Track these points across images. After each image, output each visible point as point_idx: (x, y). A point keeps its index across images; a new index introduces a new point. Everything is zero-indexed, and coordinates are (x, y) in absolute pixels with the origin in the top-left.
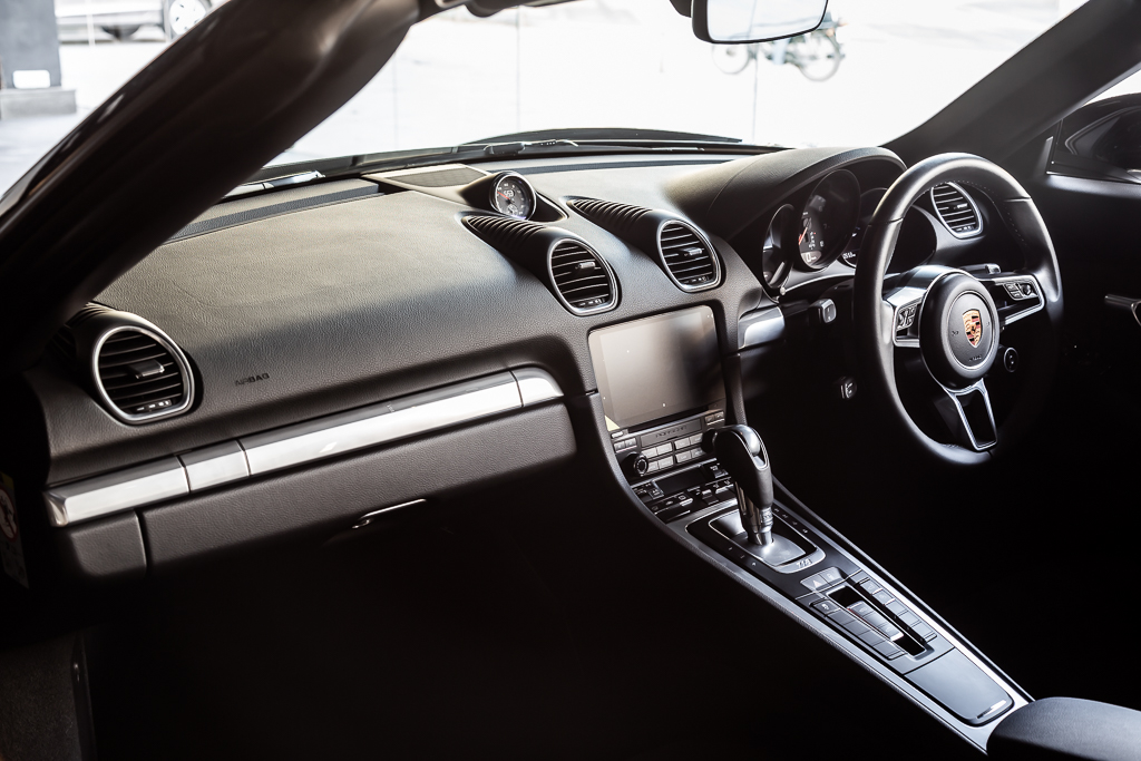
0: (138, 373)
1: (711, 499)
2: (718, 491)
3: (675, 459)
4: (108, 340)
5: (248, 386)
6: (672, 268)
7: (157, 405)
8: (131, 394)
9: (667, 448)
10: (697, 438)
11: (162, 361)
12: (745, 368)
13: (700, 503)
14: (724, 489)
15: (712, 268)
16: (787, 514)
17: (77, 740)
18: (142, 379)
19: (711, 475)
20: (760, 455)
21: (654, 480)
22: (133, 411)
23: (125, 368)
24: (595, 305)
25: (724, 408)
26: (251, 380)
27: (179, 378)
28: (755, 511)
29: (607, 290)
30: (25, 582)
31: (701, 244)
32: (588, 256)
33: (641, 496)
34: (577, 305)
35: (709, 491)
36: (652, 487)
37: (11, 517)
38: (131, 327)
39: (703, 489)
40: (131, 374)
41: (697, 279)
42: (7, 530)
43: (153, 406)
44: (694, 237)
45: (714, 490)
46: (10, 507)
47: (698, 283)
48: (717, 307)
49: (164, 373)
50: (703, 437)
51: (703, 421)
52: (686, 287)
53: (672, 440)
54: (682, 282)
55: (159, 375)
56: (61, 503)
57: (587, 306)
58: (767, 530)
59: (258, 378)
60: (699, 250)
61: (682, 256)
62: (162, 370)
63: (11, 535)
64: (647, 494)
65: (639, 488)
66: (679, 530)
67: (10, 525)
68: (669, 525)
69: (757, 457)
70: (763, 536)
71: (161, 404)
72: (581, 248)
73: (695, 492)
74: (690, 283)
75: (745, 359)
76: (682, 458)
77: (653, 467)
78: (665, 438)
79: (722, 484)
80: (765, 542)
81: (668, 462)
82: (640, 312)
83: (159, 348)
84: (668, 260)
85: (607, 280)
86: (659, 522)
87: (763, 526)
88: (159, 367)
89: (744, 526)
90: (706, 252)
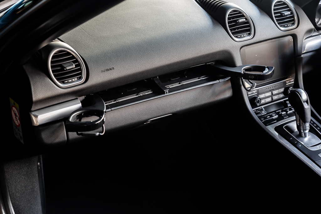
0: (65, 68)
1: (285, 116)
2: (289, 112)
3: (272, 99)
4: (55, 54)
5: (106, 73)
6: (277, 20)
7: (72, 80)
8: (62, 76)
9: (269, 94)
10: (282, 90)
11: (74, 62)
12: (304, 61)
13: (281, 118)
14: (291, 111)
15: (294, 20)
16: (316, 124)
17: (39, 192)
18: (66, 70)
19: (286, 106)
20: (307, 102)
21: (263, 107)
22: (63, 83)
23: (61, 65)
24: (244, 37)
25: (294, 78)
26: (107, 70)
27: (80, 69)
28: (303, 124)
29: (249, 30)
30: (22, 141)
31: (290, 10)
32: (243, 16)
33: (257, 114)
34: (237, 37)
35: (285, 113)
36: (262, 110)
37: (18, 118)
38: (63, 49)
39: (282, 111)
40: (63, 68)
41: (287, 25)
42: (16, 122)
43: (70, 81)
44: (288, 7)
45: (287, 112)
46: (17, 114)
47: (287, 26)
48: (294, 37)
49: (75, 68)
50: (285, 90)
51: (285, 83)
52: (282, 28)
53: (271, 91)
54: (281, 26)
55: (73, 68)
56: (36, 117)
57: (241, 37)
58: (307, 131)
59: (110, 69)
60: (289, 13)
61: (282, 15)
62: (74, 66)
63: (18, 124)
64: (260, 113)
65: (257, 110)
66: (271, 129)
67: (17, 120)
68: (267, 127)
69: (305, 103)
70: (305, 134)
71: (74, 80)
72: (240, 13)
73: (279, 112)
74: (284, 27)
75: (305, 57)
76: (275, 98)
77: (263, 102)
78: (268, 90)
79: (290, 109)
80: (305, 136)
81: (269, 100)
82: (263, 39)
83: (73, 57)
84: (276, 17)
85: (249, 26)
86: (263, 125)
87: (306, 130)
88: (73, 65)
89: (297, 129)
90: (292, 13)
